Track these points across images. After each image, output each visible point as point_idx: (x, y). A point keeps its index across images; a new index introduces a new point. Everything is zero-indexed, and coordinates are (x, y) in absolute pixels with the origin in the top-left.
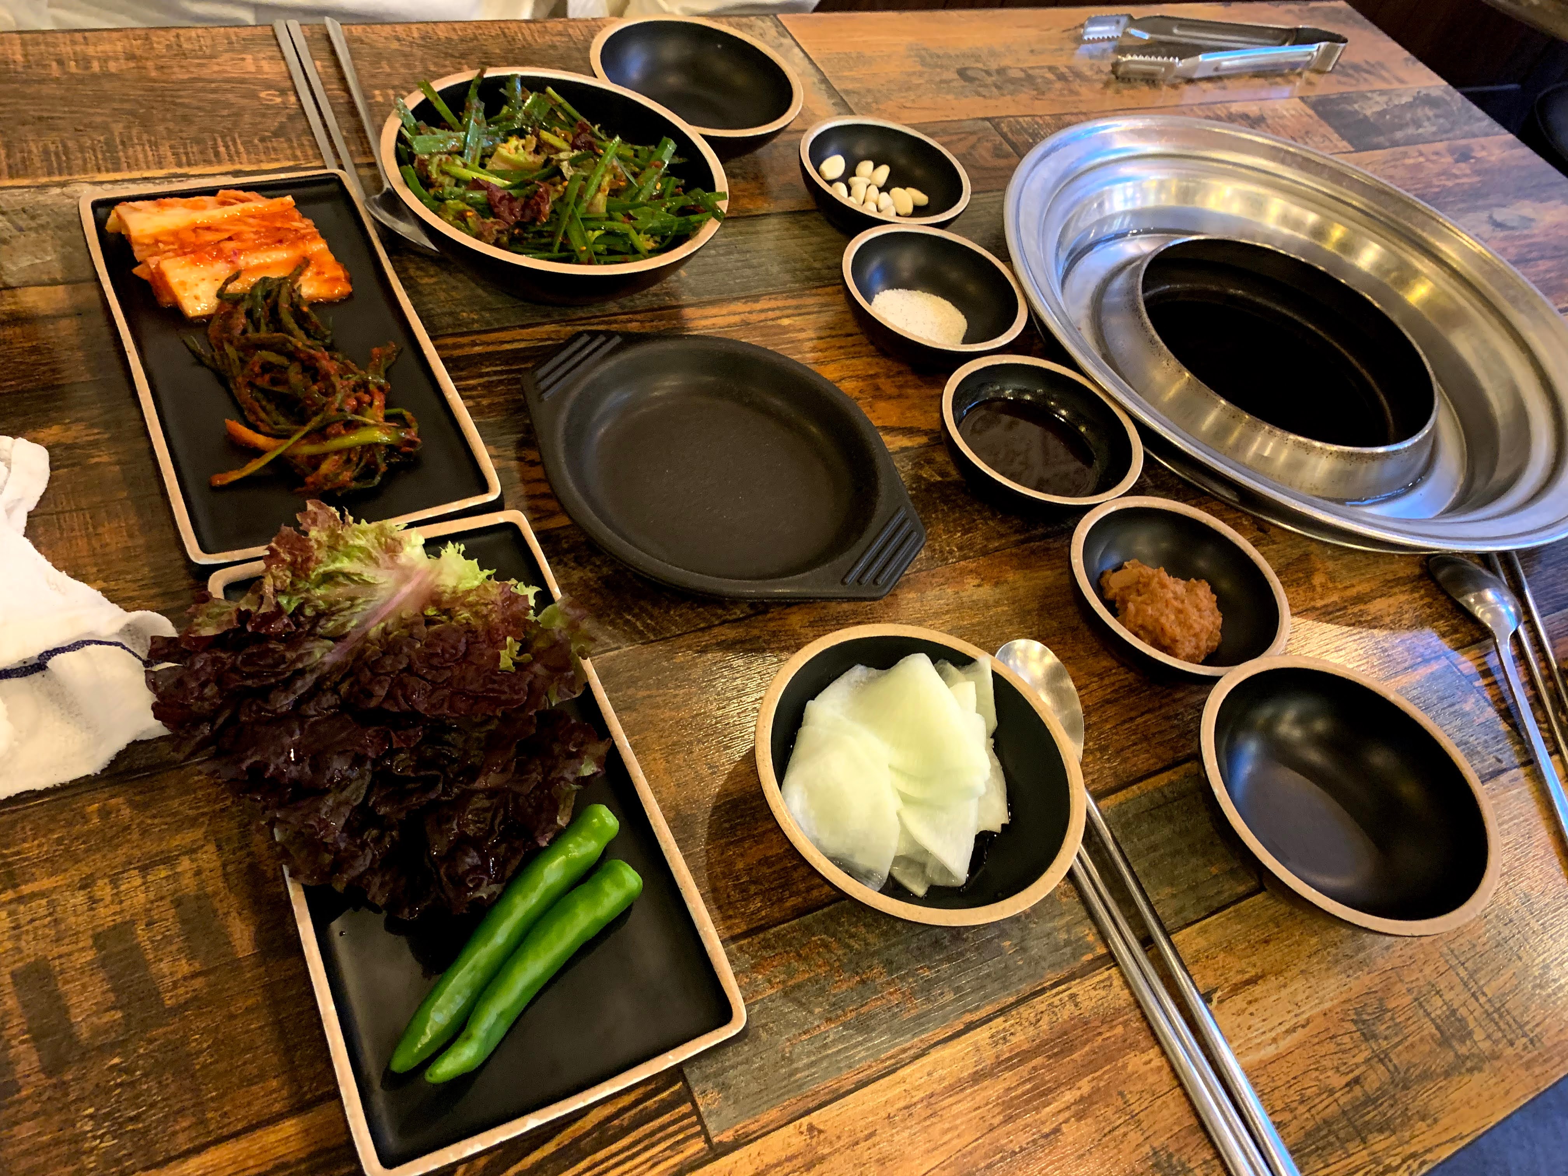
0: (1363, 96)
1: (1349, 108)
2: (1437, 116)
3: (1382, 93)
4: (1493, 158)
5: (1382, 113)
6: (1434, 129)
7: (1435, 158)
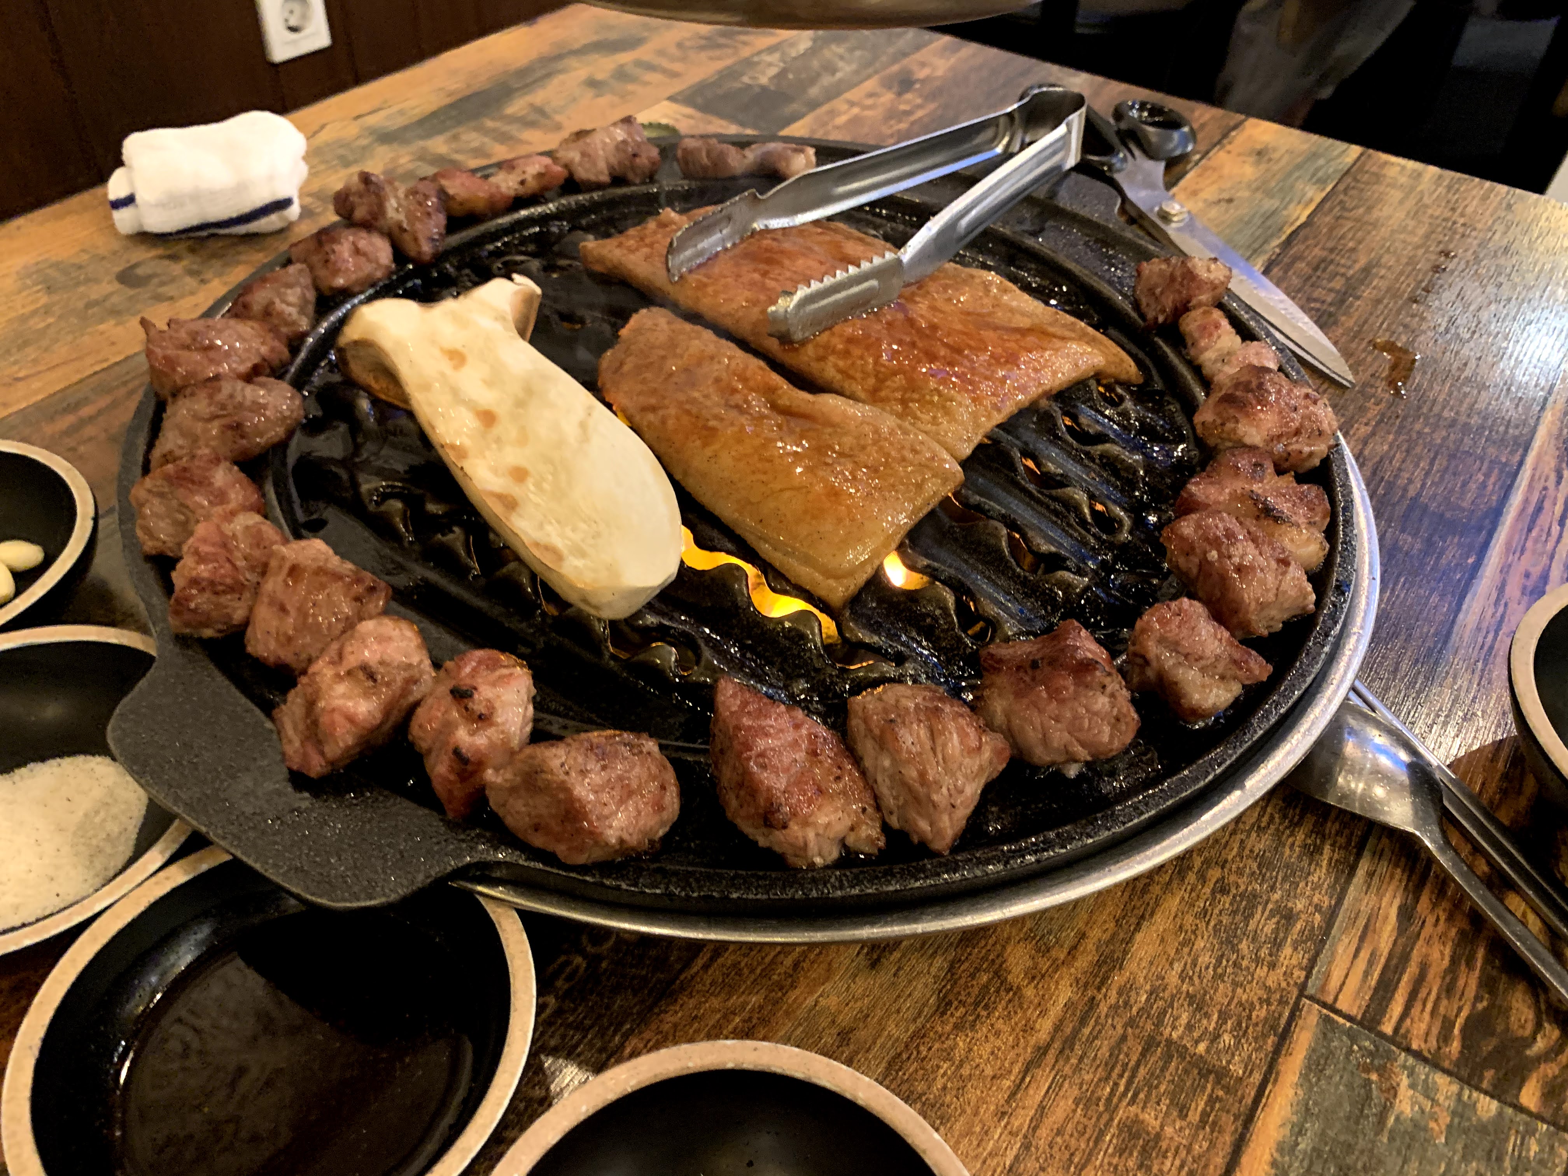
0: (749, 63)
1: (737, 85)
2: (852, 50)
3: (771, 50)
4: (940, 73)
5: (782, 74)
6: (854, 66)
7: (869, 102)
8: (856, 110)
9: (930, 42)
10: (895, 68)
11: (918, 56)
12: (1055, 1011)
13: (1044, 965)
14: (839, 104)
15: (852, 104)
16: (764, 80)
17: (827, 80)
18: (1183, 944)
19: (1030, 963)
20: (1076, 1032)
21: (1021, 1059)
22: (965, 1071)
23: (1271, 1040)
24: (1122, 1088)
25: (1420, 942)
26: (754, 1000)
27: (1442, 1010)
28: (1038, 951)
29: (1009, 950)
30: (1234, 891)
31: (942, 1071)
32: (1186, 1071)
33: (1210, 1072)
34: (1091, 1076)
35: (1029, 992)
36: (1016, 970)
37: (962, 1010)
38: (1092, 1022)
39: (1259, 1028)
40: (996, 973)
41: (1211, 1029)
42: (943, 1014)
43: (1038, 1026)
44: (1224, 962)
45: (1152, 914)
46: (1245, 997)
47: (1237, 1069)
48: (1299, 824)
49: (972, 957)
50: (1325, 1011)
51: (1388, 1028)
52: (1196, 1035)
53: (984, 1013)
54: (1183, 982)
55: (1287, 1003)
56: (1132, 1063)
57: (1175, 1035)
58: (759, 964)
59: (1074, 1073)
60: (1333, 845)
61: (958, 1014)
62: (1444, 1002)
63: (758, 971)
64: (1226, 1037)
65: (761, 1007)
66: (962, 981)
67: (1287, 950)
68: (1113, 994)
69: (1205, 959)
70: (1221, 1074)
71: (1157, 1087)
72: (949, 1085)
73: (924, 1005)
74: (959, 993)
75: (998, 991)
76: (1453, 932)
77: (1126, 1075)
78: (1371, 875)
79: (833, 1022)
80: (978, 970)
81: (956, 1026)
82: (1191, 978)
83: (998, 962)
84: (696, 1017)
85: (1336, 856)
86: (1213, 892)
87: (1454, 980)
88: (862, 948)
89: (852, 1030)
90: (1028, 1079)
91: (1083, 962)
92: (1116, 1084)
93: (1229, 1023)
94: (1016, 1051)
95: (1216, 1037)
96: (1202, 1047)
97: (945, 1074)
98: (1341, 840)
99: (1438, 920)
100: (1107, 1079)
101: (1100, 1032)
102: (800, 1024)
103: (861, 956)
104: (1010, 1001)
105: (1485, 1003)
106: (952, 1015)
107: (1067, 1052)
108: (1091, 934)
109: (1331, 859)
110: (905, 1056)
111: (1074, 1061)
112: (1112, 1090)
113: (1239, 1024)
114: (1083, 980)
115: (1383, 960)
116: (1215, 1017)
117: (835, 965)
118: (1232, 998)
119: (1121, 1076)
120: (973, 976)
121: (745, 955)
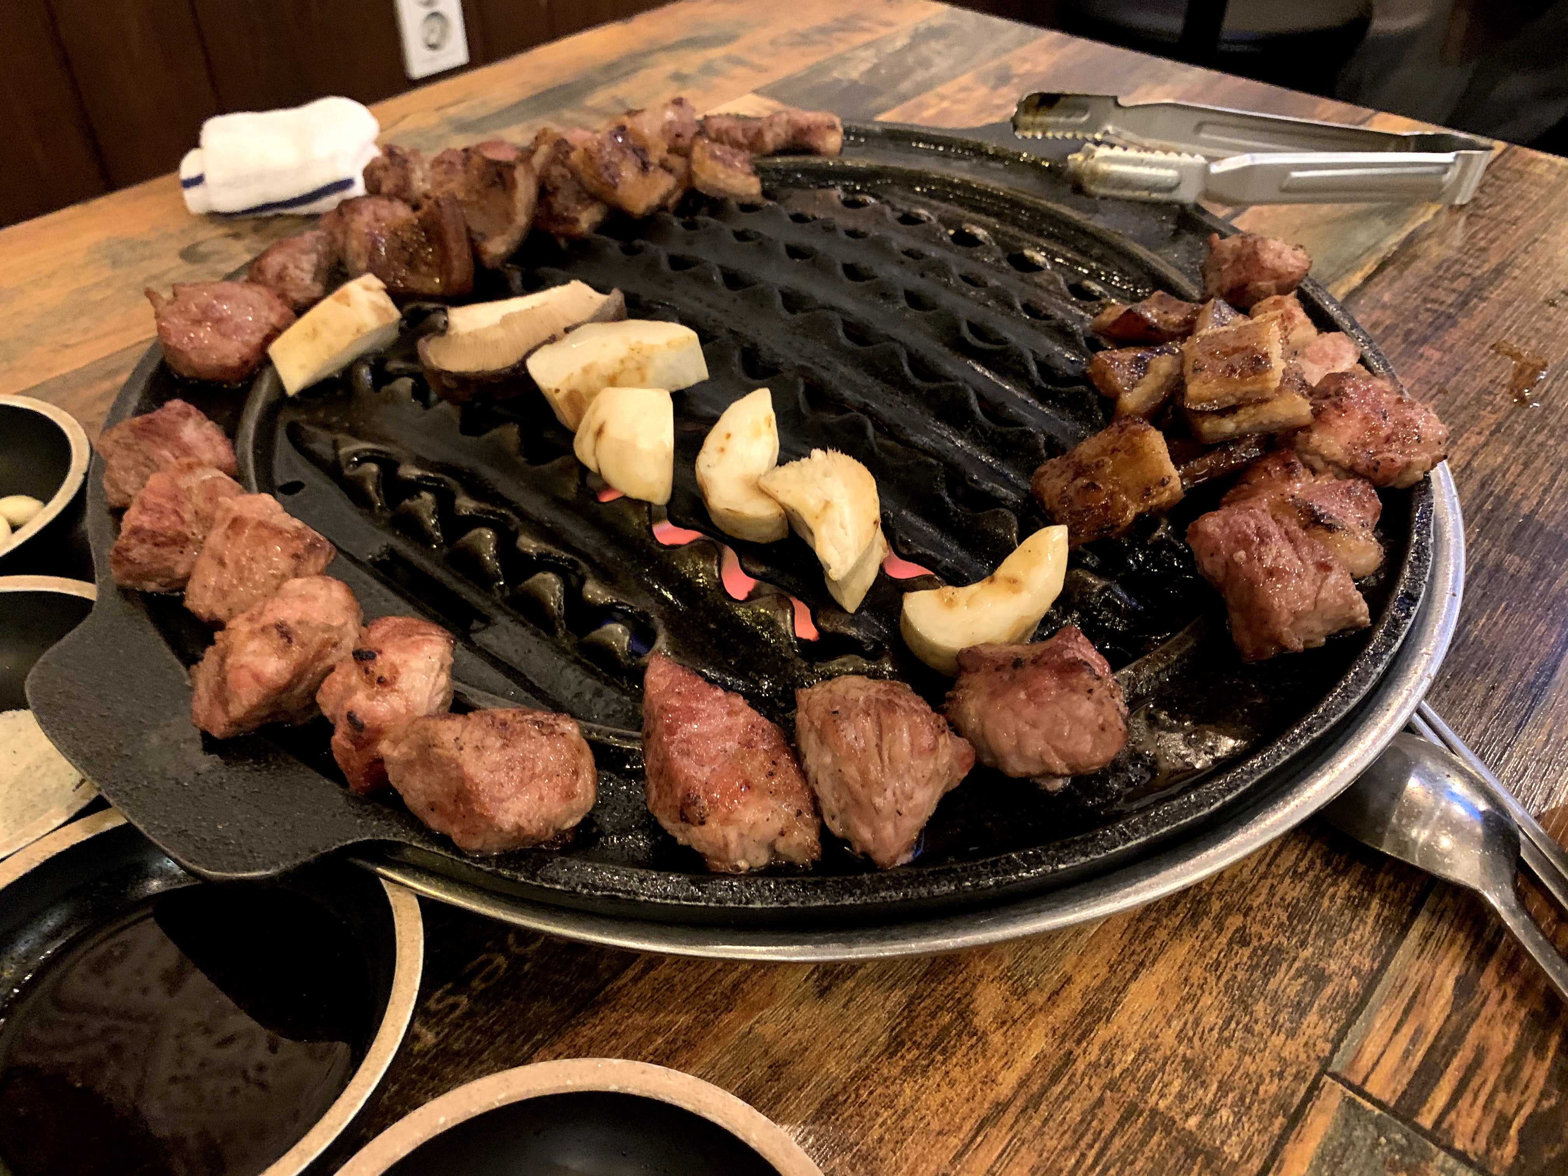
0: (842, 59)
1: (827, 79)
2: (949, 46)
3: (867, 46)
4: (1041, 68)
5: (875, 68)
6: (951, 62)
7: (962, 96)
8: (945, 104)
9: (1035, 38)
10: (994, 64)
11: (1020, 52)
12: (1023, 1063)
13: (1019, 1010)
14: (928, 97)
15: (943, 98)
16: (854, 75)
17: (920, 75)
18: (1185, 1000)
19: (1002, 1006)
20: (1044, 1091)
21: (975, 1115)
22: (908, 1123)
23: (1280, 1121)
24: (1089, 1161)
25: (1479, 1021)
26: (683, 1020)
27: (1498, 1105)
28: (1014, 993)
29: (980, 988)
30: (1255, 943)
31: (880, 1120)
32: (1171, 1149)
33: (1198, 1152)
34: (1055, 1142)
35: (996, 1039)
36: (984, 1013)
37: (916, 1052)
38: (1065, 1080)
39: (1266, 1106)
40: (961, 1015)
41: (1207, 1101)
42: (892, 1055)
43: (1000, 1079)
44: (1233, 1025)
45: (1153, 964)
46: (1252, 1068)
47: (1232, 1150)
48: (1344, 872)
49: (937, 994)
50: (1350, 1093)
51: (1426, 1121)
52: (1188, 1106)
53: (940, 1058)
54: (1180, 1043)
55: (1304, 1079)
56: (1106, 1133)
57: (1162, 1105)
58: (695, 981)
59: (1034, 1138)
60: (1383, 900)
61: (909, 1057)
62: (1502, 1096)
63: (692, 989)
64: (1225, 1113)
65: (689, 1028)
66: (920, 1020)
67: (1312, 1017)
68: (1094, 1050)
69: (1211, 1019)
70: (1212, 1156)
71: (1132, 1163)
72: (887, 1137)
73: (872, 1043)
74: (915, 1032)
75: (959, 1035)
76: (1522, 1013)
77: (1097, 1146)
78: (1426, 938)
79: (766, 1052)
80: (940, 1008)
81: (905, 1070)
82: (1190, 1040)
83: (965, 1001)
84: (615, 1033)
85: (1386, 913)
86: (1230, 943)
87: (1518, 1068)
88: (812, 973)
89: (786, 1063)
90: (979, 1139)
91: (1064, 1011)
92: (1083, 1155)
93: (1230, 1095)
94: (971, 1104)
95: (1211, 1112)
96: (1192, 1122)
97: (884, 1123)
98: (1395, 895)
99: (1504, 997)
100: (1073, 1148)
101: (1073, 1092)
102: (728, 1052)
103: (810, 982)
104: (972, 1046)
105: (1553, 1101)
106: (903, 1057)
107: (1030, 1111)
108: (1077, 979)
109: (1379, 916)
110: (841, 1098)
111: (1037, 1123)
112: (1078, 1162)
113: (1242, 1099)
114: (1062, 1031)
115: (1430, 1039)
116: (1214, 1087)
117: (779, 990)
118: (1237, 1068)
119: (1091, 1146)
120: (933, 1015)
121: (680, 971)
